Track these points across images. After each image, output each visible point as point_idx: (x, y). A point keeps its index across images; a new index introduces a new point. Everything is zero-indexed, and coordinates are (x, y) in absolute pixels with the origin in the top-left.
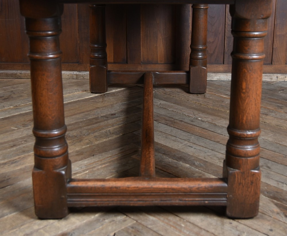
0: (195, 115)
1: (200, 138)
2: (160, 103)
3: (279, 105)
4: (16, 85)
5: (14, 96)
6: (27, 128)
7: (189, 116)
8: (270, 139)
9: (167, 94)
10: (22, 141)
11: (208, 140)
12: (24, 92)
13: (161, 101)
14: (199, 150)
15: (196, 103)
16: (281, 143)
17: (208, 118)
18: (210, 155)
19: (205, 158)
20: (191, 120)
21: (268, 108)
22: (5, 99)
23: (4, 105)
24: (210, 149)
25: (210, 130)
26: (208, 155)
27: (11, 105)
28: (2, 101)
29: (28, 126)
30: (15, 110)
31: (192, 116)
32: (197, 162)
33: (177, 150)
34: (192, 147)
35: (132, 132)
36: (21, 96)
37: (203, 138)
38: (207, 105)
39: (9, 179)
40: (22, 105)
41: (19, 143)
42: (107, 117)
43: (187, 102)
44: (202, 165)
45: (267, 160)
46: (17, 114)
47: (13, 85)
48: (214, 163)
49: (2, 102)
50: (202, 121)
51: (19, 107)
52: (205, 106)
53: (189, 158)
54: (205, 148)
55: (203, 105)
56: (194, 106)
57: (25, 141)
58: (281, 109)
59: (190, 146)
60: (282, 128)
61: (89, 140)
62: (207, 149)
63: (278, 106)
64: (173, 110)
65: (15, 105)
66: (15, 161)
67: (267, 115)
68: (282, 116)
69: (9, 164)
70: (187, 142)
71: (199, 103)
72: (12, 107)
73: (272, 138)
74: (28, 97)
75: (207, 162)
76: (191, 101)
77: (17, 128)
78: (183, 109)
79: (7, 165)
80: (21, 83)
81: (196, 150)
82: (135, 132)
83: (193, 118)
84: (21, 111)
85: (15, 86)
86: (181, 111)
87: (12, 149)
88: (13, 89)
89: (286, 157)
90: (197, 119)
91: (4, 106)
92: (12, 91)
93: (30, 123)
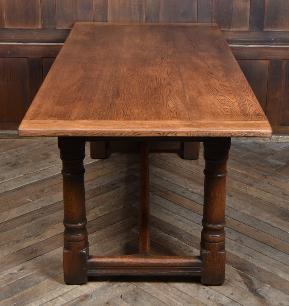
0: (186, 186)
1: (189, 211)
2: (156, 171)
3: (264, 173)
4: (19, 147)
5: (21, 162)
6: (40, 200)
7: (181, 186)
8: (248, 213)
9: (162, 160)
10: (39, 214)
11: (196, 213)
12: (29, 157)
13: (157, 168)
14: (187, 223)
15: (188, 170)
16: (257, 217)
17: (198, 189)
18: (195, 229)
19: (191, 232)
20: (183, 191)
21: (254, 177)
22: (13, 166)
23: (14, 173)
24: (196, 223)
25: (198, 202)
26: (194, 229)
27: (20, 174)
28: (10, 168)
29: (40, 198)
30: (26, 179)
31: (183, 187)
32: (185, 236)
33: (169, 223)
34: (181, 221)
35: (131, 205)
36: (27, 162)
37: (191, 211)
38: (199, 174)
39: (37, 250)
40: (31, 173)
41: (37, 216)
42: (108, 188)
43: (180, 169)
44: (188, 238)
45: (242, 234)
46: (28, 183)
47: (17, 147)
48: (198, 237)
49: (11, 170)
50: (192, 192)
51: (28, 175)
52: (196, 175)
53: (178, 232)
54: (192, 221)
55: (194, 173)
56: (187, 174)
57: (42, 214)
58: (266, 178)
59: (180, 219)
60: (262, 201)
61: (95, 213)
62: (194, 223)
63: (264, 175)
64: (167, 179)
65: (24, 174)
66: (38, 234)
67: (251, 185)
68: (265, 186)
69: (33, 237)
70: (177, 215)
71: (191, 171)
72: (22, 176)
73: (250, 212)
74: (34, 163)
75: (192, 235)
76: (184, 169)
77: (31, 200)
78: (176, 178)
79: (32, 238)
80: (23, 145)
81: (184, 223)
82: (133, 204)
83: (184, 189)
84: (31, 181)
85: (19, 149)
86: (174, 180)
87: (33, 222)
88: (17, 153)
89: (257, 231)
90: (188, 190)
91: (14, 175)
92: (17, 156)
93: (41, 194)
